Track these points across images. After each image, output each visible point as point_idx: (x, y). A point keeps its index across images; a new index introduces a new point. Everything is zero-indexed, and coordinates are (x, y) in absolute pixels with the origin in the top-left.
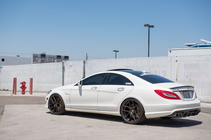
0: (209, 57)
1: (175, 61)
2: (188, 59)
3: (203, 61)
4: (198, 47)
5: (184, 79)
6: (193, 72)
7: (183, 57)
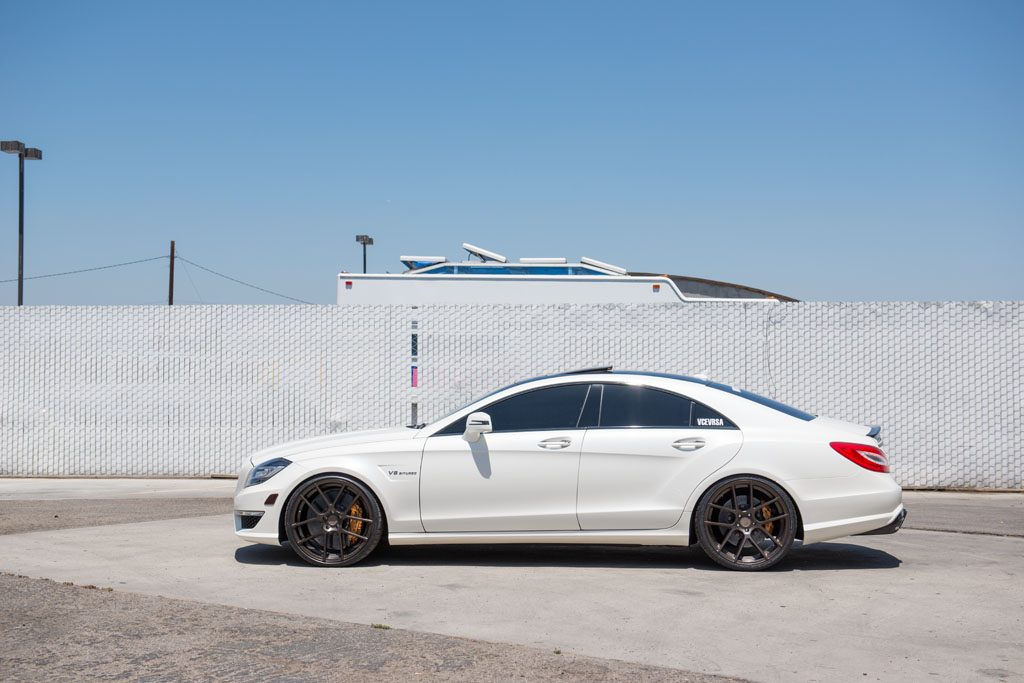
0: (545, 314)
1: (410, 324)
2: (463, 317)
3: (523, 329)
4: (456, 270)
5: (447, 395)
6: (485, 370)
7: (442, 310)
